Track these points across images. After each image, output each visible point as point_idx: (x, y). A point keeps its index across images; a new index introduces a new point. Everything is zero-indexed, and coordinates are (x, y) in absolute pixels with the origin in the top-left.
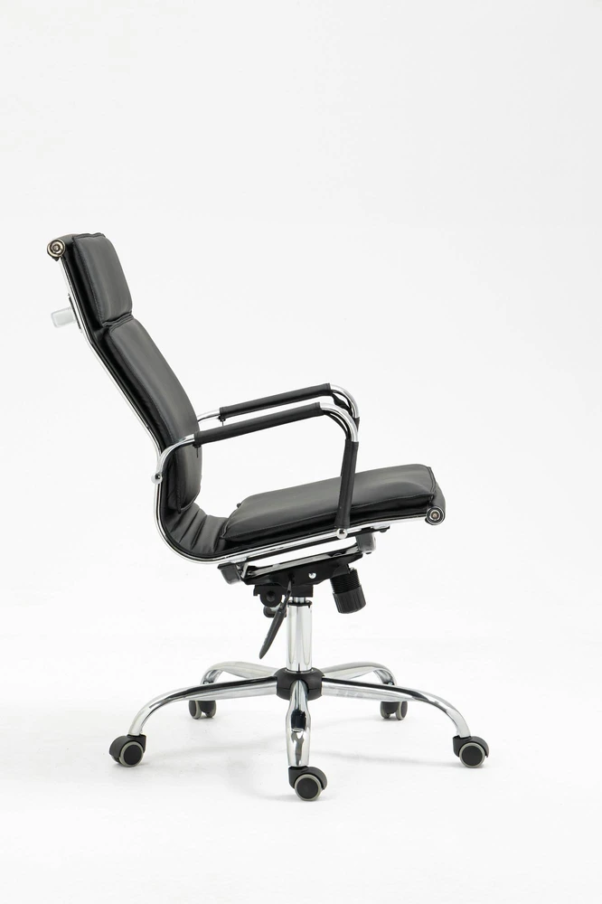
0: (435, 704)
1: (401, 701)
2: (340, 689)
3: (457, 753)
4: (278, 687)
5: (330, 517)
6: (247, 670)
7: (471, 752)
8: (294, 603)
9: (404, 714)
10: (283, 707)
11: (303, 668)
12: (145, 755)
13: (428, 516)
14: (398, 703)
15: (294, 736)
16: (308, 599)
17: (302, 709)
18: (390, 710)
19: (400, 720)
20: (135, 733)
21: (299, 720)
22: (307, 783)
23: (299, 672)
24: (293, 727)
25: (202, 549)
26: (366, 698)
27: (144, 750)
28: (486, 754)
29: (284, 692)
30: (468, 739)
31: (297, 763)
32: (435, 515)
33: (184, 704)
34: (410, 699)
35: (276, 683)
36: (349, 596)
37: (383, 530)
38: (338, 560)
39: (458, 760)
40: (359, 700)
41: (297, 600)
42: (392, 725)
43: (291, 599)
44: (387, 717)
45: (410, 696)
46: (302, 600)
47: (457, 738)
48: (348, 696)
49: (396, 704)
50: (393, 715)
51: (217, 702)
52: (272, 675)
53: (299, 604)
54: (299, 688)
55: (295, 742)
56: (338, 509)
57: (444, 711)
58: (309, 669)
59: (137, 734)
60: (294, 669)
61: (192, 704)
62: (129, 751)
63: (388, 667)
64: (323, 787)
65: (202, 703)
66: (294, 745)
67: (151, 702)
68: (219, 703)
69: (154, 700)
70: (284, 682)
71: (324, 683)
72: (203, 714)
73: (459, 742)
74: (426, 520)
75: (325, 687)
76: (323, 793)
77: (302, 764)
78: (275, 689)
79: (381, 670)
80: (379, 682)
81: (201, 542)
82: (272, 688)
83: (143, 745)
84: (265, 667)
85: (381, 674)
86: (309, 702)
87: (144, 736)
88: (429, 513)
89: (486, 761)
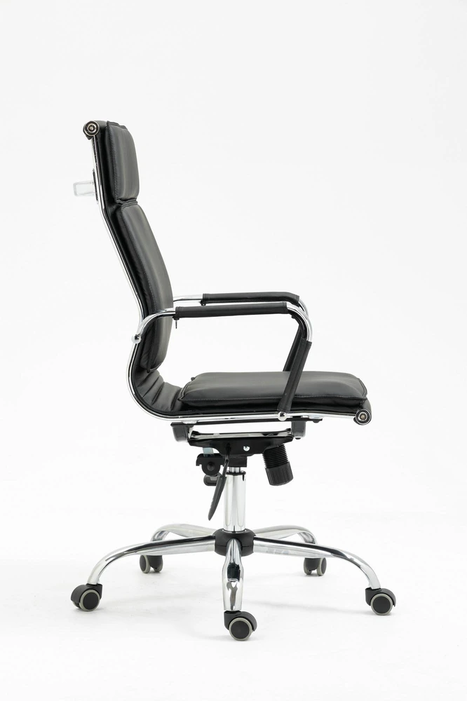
0: (351, 561)
1: (322, 558)
2: (269, 547)
3: (369, 602)
4: (216, 545)
5: (275, 401)
6: (190, 531)
7: (380, 601)
8: (230, 473)
9: (323, 570)
10: (221, 562)
11: (238, 529)
12: (102, 602)
13: (357, 416)
14: (319, 559)
15: (229, 585)
16: (243, 469)
17: (237, 563)
18: (313, 566)
19: (320, 575)
20: (93, 582)
21: (234, 572)
22: (240, 625)
23: (234, 532)
24: (229, 577)
25: (160, 407)
26: (291, 555)
27: (100, 598)
28: (394, 604)
29: (221, 549)
30: (378, 591)
31: (232, 608)
32: (363, 416)
33: (135, 559)
34: (329, 556)
35: (214, 542)
36: (279, 471)
37: (316, 421)
38: (270, 440)
39: (370, 608)
40: (286, 556)
41: (233, 470)
42: (313, 580)
43: (228, 469)
44: (309, 574)
45: (329, 554)
46: (237, 470)
47: (369, 590)
48: (276, 553)
49: (317, 560)
50: (315, 572)
51: (164, 557)
52: (211, 534)
53: (235, 474)
54: (234, 546)
55: (230, 590)
56: (283, 395)
57: (359, 566)
58: (243, 529)
59: (95, 584)
60: (230, 529)
61: (142, 558)
62: (88, 598)
63: (309, 530)
64: (253, 629)
65: (151, 558)
66: (229, 592)
67: (106, 557)
68: (165, 558)
69: (110, 554)
70: (221, 541)
71: (255, 542)
72: (152, 569)
73: (370, 593)
74: (354, 419)
75: (257, 545)
76: (253, 634)
77: (235, 609)
78: (214, 546)
79: (305, 532)
80: (302, 542)
81: (161, 400)
82: (210, 546)
83: (100, 593)
84: (206, 528)
85: (305, 536)
86: (242, 558)
87: (101, 585)
88: (359, 413)
89: (393, 609)
